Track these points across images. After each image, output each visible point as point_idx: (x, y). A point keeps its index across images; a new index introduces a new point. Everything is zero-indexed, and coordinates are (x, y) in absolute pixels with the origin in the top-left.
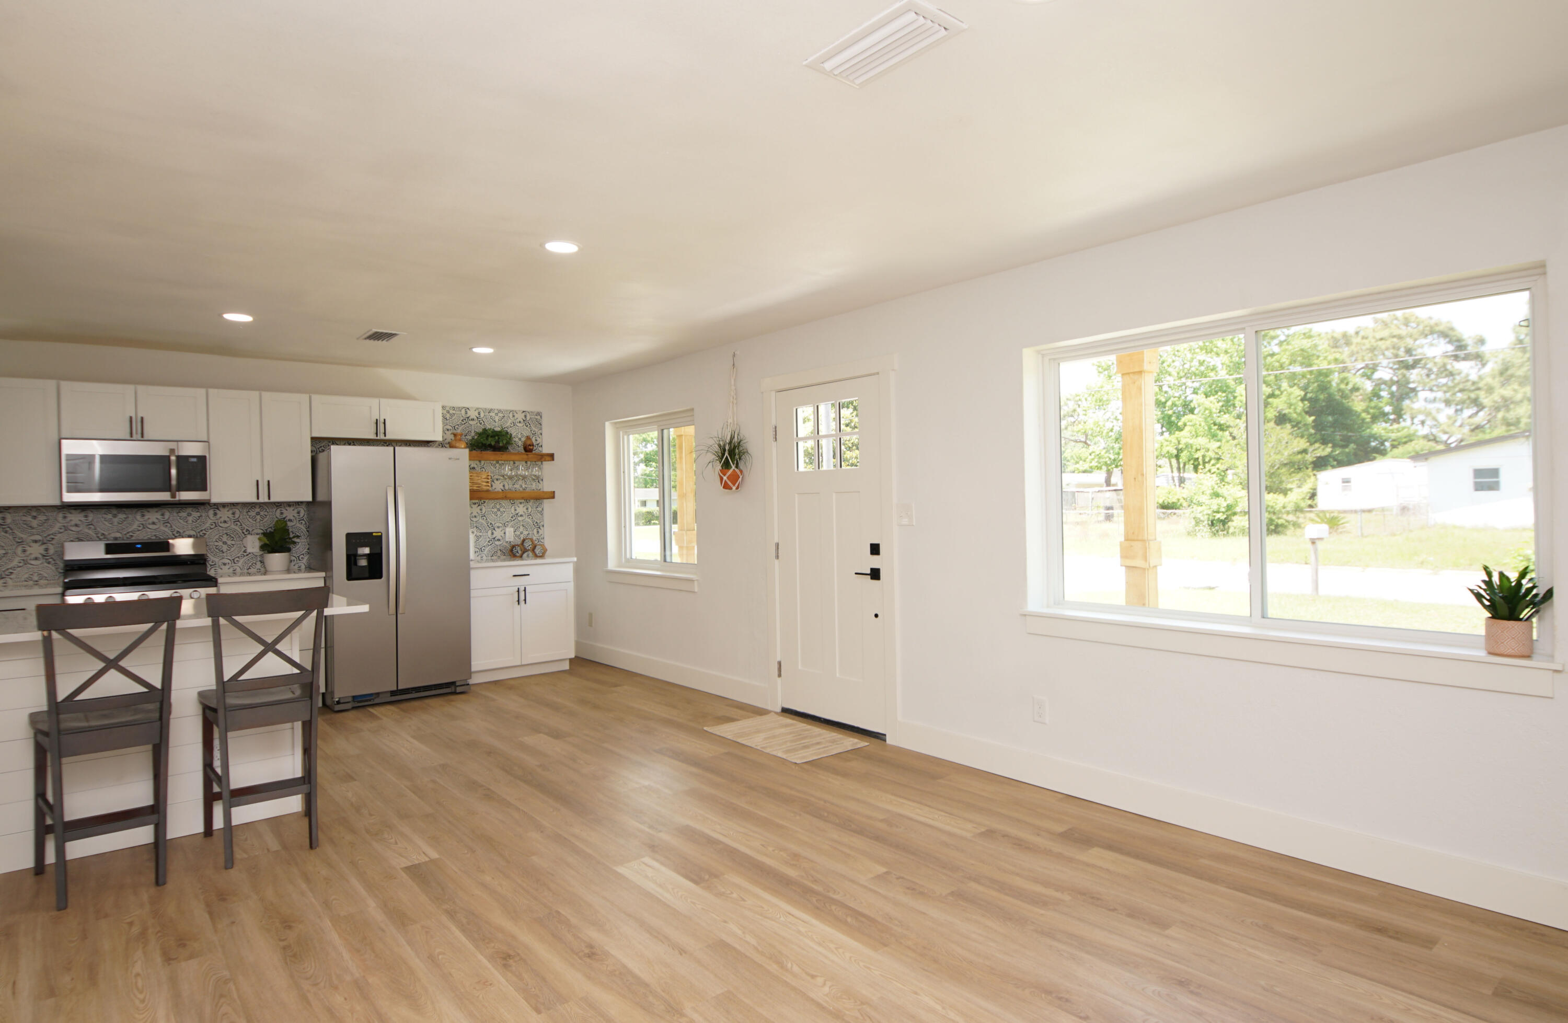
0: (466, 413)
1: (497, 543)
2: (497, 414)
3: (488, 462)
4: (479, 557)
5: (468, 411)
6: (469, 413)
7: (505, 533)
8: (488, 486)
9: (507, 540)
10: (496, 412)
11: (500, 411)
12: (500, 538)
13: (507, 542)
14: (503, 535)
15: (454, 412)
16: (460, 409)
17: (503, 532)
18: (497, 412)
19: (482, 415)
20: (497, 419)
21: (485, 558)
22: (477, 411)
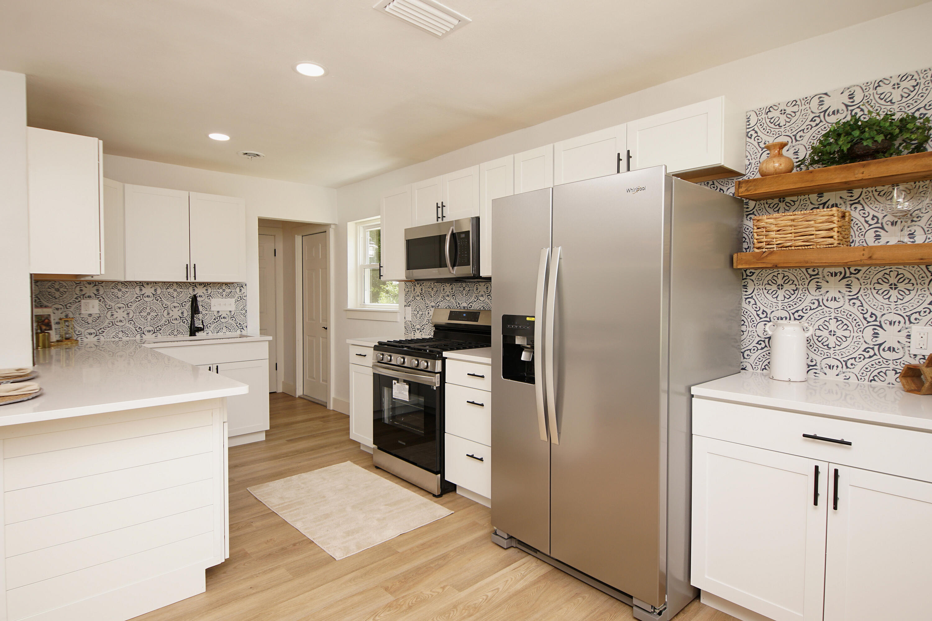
0: (821, 103)
1: (887, 355)
2: (896, 86)
3: (870, 189)
4: (842, 376)
5: (825, 98)
6: (828, 102)
7: (909, 336)
8: (832, 237)
9: (913, 352)
10: (896, 80)
11: (904, 78)
12: (897, 345)
13: (915, 355)
14: (904, 340)
15: (795, 109)
16: (807, 101)
17: (904, 333)
18: (898, 81)
19: (858, 98)
20: (896, 96)
21: (853, 380)
22: (847, 93)
